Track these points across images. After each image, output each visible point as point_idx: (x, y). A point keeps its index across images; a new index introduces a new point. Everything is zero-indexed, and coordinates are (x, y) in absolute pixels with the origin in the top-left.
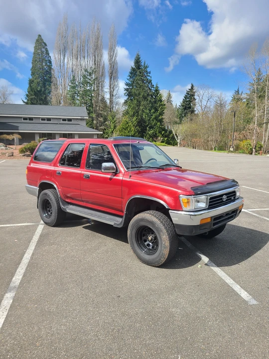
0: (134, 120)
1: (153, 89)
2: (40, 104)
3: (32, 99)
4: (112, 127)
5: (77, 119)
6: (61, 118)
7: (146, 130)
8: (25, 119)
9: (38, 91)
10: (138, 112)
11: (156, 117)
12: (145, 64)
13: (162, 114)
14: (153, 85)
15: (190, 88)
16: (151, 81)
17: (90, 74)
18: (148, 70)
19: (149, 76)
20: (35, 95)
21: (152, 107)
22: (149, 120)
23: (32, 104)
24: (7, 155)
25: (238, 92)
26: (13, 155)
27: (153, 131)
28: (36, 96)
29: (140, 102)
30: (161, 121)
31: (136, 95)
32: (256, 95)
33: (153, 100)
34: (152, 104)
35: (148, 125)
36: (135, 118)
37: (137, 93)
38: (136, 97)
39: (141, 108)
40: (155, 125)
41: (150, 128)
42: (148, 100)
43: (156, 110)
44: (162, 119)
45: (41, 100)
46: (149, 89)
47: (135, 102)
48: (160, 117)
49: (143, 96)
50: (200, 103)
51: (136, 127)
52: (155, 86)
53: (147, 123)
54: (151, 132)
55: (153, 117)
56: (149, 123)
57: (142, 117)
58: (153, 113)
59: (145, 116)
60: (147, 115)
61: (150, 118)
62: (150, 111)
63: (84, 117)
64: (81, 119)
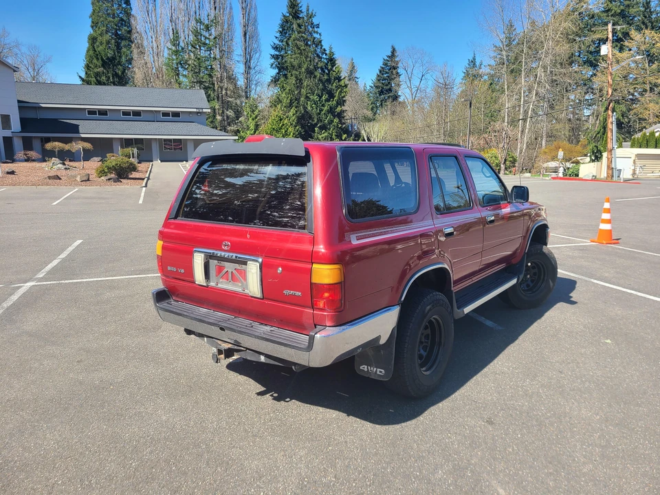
0: (291, 114)
1: (324, 56)
2: (114, 84)
3: (97, 75)
4: (252, 127)
5: (190, 112)
6: (159, 111)
7: (314, 132)
8: (92, 112)
9: (108, 58)
10: (298, 100)
11: (331, 108)
12: (308, 10)
13: (341, 102)
14: (325, 50)
15: (390, 54)
16: (320, 42)
17: (207, 28)
18: (315, 21)
19: (317, 33)
20: (103, 66)
21: (323, 90)
22: (319, 114)
23: (99, 83)
24: (78, 179)
25: (473, 62)
26: (88, 180)
27: (326, 134)
28: (104, 68)
29: (301, 80)
30: (340, 116)
31: (293, 67)
32: (505, 69)
33: (326, 77)
34: (324, 85)
35: (316, 124)
36: (293, 111)
37: (296, 63)
38: (294, 72)
39: (303, 91)
40: (329, 123)
41: (322, 128)
42: (315, 77)
43: (331, 96)
44: (343, 111)
45: (116, 75)
46: (318, 56)
47: (292, 80)
48: (339, 109)
49: (308, 69)
50: (408, 83)
51: (296, 126)
52: (328, 52)
53: (316, 120)
54: (323, 135)
55: (326, 108)
56: (319, 120)
57: (305, 108)
58: (326, 101)
59: (311, 107)
60: (315, 104)
61: (321, 110)
62: (321, 97)
63: (203, 109)
64: (198, 113)
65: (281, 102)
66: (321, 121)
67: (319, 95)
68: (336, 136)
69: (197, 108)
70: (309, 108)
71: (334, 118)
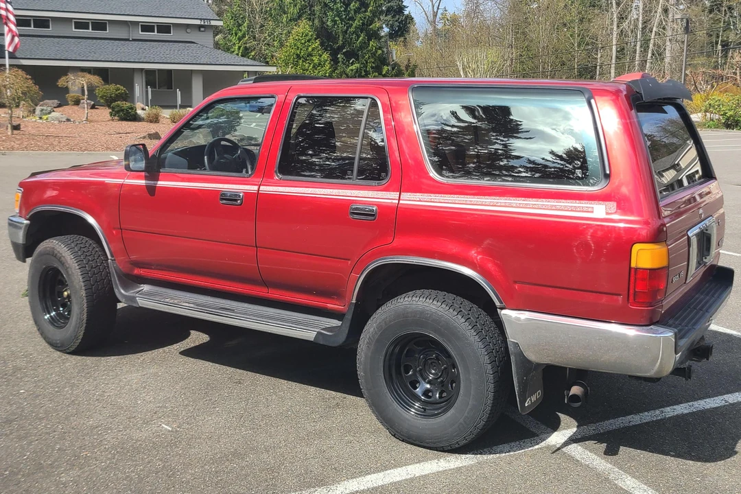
5: (188, 26)
6: (137, 23)
8: (22, 22)
11: (363, 24)
22: (346, 32)
27: (357, 65)
30: (377, 36)
35: (340, 49)
40: (361, 48)
41: (349, 55)
43: (364, 5)
48: (375, 26)
53: (340, 43)
54: (353, 67)
55: (356, 23)
56: (347, 42)
57: (323, 23)
58: (356, 12)
59: (334, 22)
60: (338, 16)
61: (349, 27)
62: (347, 5)
63: (210, 20)
64: (200, 27)
66: (349, 44)
68: (372, 67)
69: (201, 19)
70: (329, 23)
71: (369, 40)
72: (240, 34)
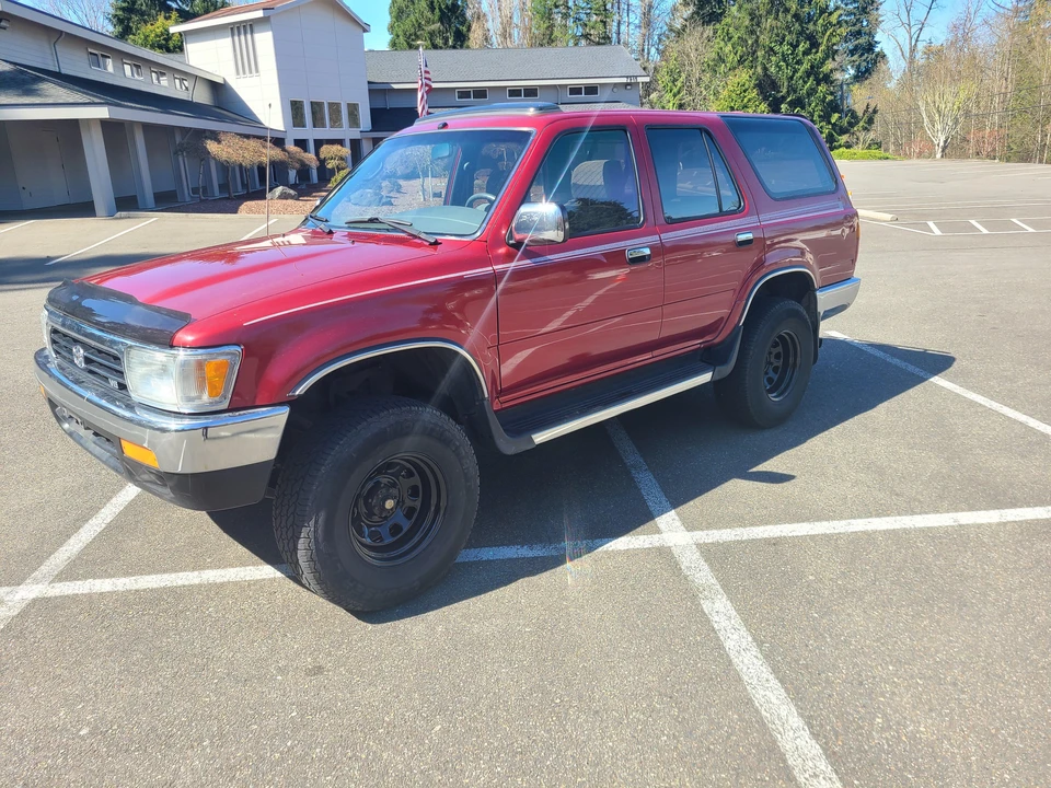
5: (615, 85)
6: (565, 86)
9: (447, 7)
11: (812, 67)
21: (800, 33)
22: (792, 78)
28: (442, 23)
30: (828, 79)
35: (784, 98)
39: (763, 38)
40: (808, 95)
43: (815, 45)
44: (832, 72)
48: (826, 67)
50: (905, 15)
53: (785, 91)
55: (806, 66)
56: (792, 89)
57: (765, 69)
58: (805, 53)
59: (777, 66)
60: (784, 61)
61: (795, 71)
62: (795, 46)
63: (636, 77)
64: (627, 84)
65: (724, 62)
66: (795, 92)
67: (791, 44)
68: (820, 116)
69: (627, 77)
70: (772, 69)
71: (818, 84)
72: (675, 90)
